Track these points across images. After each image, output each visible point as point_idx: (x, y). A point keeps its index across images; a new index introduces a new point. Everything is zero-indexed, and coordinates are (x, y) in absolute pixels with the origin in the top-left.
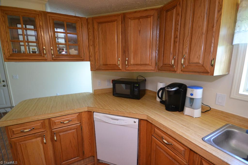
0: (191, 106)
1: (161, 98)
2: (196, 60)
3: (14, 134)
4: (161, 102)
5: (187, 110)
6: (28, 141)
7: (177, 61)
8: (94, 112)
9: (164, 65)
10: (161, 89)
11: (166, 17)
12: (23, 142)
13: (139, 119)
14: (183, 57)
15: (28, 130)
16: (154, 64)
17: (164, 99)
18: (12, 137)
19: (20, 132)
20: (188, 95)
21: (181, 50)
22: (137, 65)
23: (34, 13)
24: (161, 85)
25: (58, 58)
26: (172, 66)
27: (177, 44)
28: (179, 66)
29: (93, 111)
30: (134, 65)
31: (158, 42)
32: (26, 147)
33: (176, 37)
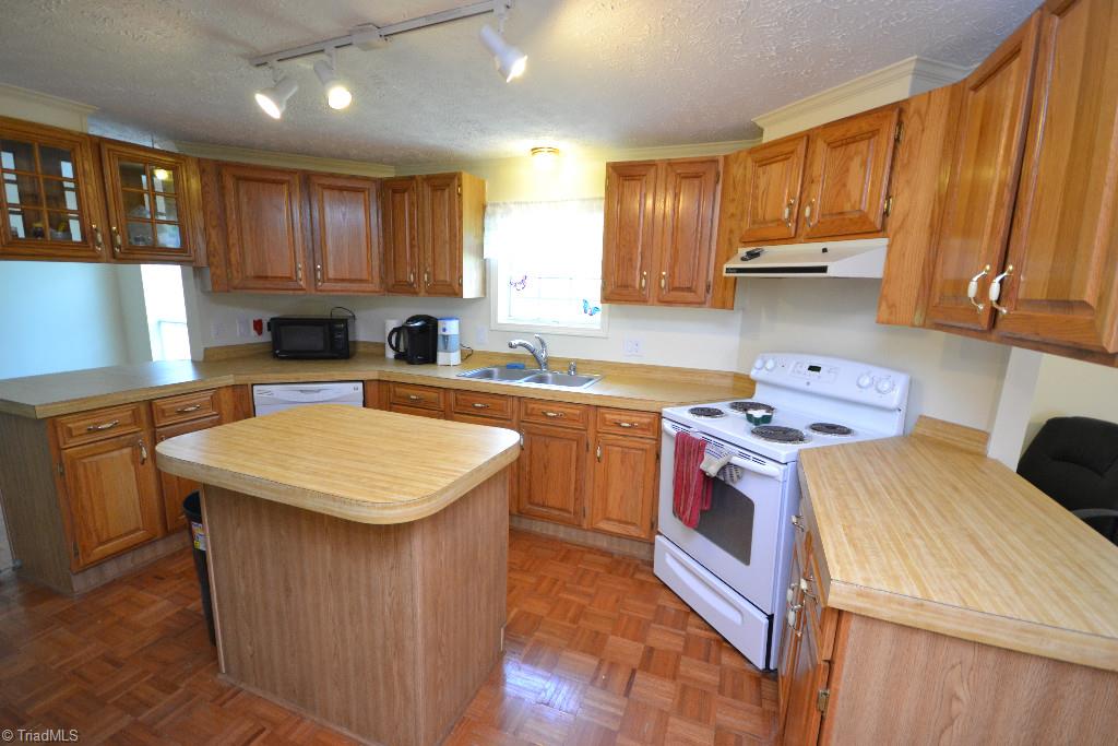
0: (446, 349)
1: (396, 349)
2: (442, 278)
3: (71, 436)
4: (397, 357)
5: (442, 357)
6: (104, 456)
7: (418, 277)
8: (253, 385)
9: (398, 282)
10: (395, 330)
11: (393, 202)
12: (90, 459)
13: (362, 381)
14: (425, 271)
15: (109, 425)
16: (377, 280)
17: (402, 349)
18: (65, 444)
19: (83, 431)
20: (440, 332)
21: (422, 261)
22: (343, 280)
23: (68, 137)
24: (392, 324)
25: (131, 256)
26: (411, 285)
27: (416, 250)
28: (422, 286)
29: (250, 383)
30: (336, 280)
31: (381, 240)
32: (98, 470)
33: (412, 239)
